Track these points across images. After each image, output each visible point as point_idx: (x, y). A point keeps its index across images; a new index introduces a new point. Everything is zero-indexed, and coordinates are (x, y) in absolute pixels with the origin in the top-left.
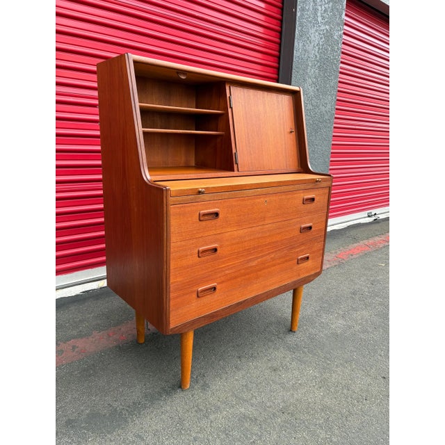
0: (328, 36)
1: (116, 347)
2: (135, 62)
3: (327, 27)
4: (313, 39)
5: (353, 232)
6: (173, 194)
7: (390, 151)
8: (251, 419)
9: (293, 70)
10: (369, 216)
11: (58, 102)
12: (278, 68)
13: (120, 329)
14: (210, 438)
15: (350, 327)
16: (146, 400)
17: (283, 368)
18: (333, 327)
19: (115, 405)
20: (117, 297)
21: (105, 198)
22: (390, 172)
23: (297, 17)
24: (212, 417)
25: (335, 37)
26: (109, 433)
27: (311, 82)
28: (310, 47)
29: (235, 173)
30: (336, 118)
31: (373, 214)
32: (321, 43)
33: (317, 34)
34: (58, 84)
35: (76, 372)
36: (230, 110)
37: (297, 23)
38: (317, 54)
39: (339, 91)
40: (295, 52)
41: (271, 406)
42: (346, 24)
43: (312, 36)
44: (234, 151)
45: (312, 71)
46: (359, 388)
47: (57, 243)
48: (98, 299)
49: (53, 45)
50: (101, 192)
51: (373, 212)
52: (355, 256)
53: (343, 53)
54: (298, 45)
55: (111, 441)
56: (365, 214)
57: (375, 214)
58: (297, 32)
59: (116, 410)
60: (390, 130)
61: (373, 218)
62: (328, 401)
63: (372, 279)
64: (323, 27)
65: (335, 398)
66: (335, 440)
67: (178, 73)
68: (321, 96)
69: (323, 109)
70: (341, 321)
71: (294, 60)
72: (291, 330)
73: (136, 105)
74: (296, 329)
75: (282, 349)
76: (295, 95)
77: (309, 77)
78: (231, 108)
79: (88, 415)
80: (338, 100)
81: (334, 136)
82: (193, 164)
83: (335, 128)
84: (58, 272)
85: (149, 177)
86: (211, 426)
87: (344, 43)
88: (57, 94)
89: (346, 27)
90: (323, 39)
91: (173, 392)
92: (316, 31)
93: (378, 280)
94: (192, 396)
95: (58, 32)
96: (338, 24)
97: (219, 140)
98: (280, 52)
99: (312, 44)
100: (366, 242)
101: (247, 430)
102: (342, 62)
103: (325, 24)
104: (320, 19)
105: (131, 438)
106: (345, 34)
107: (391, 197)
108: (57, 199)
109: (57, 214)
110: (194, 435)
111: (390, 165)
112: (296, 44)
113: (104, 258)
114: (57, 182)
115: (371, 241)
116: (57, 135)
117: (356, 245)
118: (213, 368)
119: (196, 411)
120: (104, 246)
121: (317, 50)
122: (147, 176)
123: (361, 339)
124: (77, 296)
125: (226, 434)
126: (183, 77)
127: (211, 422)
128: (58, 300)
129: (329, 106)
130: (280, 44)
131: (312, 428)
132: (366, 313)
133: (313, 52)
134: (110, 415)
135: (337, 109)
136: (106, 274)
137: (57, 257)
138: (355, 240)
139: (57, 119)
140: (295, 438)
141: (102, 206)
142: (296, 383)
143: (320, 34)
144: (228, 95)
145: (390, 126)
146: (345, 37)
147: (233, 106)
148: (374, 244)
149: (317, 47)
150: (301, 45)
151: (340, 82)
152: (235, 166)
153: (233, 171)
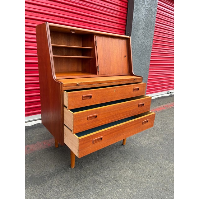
0: (150, 10)
1: (46, 149)
2: (50, 26)
3: (149, 6)
4: (142, 11)
5: (159, 101)
6: (64, 85)
7: (174, 64)
8: (99, 182)
9: (133, 27)
10: (168, 93)
11: (26, 41)
12: (126, 25)
13: (49, 141)
14: (80, 189)
15: (149, 144)
16: (55, 172)
17: (116, 161)
18: (142, 143)
19: (42, 173)
20: (45, 128)
21: (40, 84)
22: (174, 73)
23: (135, 2)
24: (82, 181)
25: (153, 11)
26: (38, 185)
27: (141, 32)
28: (141, 16)
29: (98, 75)
30: (153, 48)
31: (170, 92)
32: (146, 14)
33: (144, 9)
34: (26, 33)
35: (28, 159)
36: (95, 47)
37: (135, 4)
38: (144, 19)
39: (154, 36)
40: (133, 18)
41: (108, 177)
42: (158, 4)
43: (142, 10)
44: (97, 65)
45: (142, 27)
46: (149, 171)
47: (26, 103)
48: (41, 128)
49: (24, 16)
50: (38, 81)
51: (170, 91)
52: (158, 112)
53: (157, 18)
54: (135, 14)
55: (38, 189)
56: (166, 92)
57: (171, 92)
58: (134, 9)
59: (42, 176)
60: (174, 53)
61: (170, 94)
62: (133, 176)
63: (164, 122)
64: (147, 6)
65: (137, 175)
66: (133, 193)
67: (71, 30)
68: (146, 38)
69: (146, 44)
70: (146, 141)
71: (133, 22)
72: (123, 145)
73: (50, 45)
74: (125, 144)
75: (117, 152)
76: (128, 40)
77: (140, 29)
78: (96, 46)
79: (30, 177)
80: (154, 40)
81: (151, 57)
82: (81, 70)
83: (152, 53)
84: (26, 115)
85: (56, 78)
86: (81, 184)
87: (157, 13)
88: (26, 38)
89: (158, 6)
90: (147, 12)
91: (67, 169)
92: (144, 8)
93: (166, 123)
94: (75, 171)
95: (26, 10)
96: (155, 5)
97: (91, 60)
98: (127, 17)
99: (142, 14)
100: (164, 105)
101: (96, 187)
102: (156, 22)
103: (148, 5)
104: (146, 2)
105: (47, 187)
106: (158, 9)
107: (175, 85)
108: (26, 84)
109: (26, 90)
110: (73, 188)
111: (174, 70)
112: (134, 14)
113: (40, 111)
114: (26, 76)
115: (166, 105)
116: (26, 56)
117: (159, 106)
118: (86, 159)
119: (76, 178)
120: (40, 105)
121: (144, 17)
122: (55, 77)
123: (153, 149)
124: (32, 126)
125: (87, 188)
126: (73, 32)
127: (82, 183)
128: (26, 127)
129: (149, 43)
130: (127, 14)
131: (124, 187)
132: (157, 138)
133: (142, 17)
134: (39, 178)
135: (153, 44)
136: (41, 118)
137: (26, 109)
138: (159, 104)
139: (26, 49)
140: (116, 191)
141: (39, 88)
142: (121, 168)
143: (146, 9)
144: (95, 40)
145: (175, 51)
146: (158, 10)
147: (97, 45)
148: (168, 106)
149: (144, 16)
150: (136, 14)
151: (155, 31)
152: (98, 72)
153: (97, 74)
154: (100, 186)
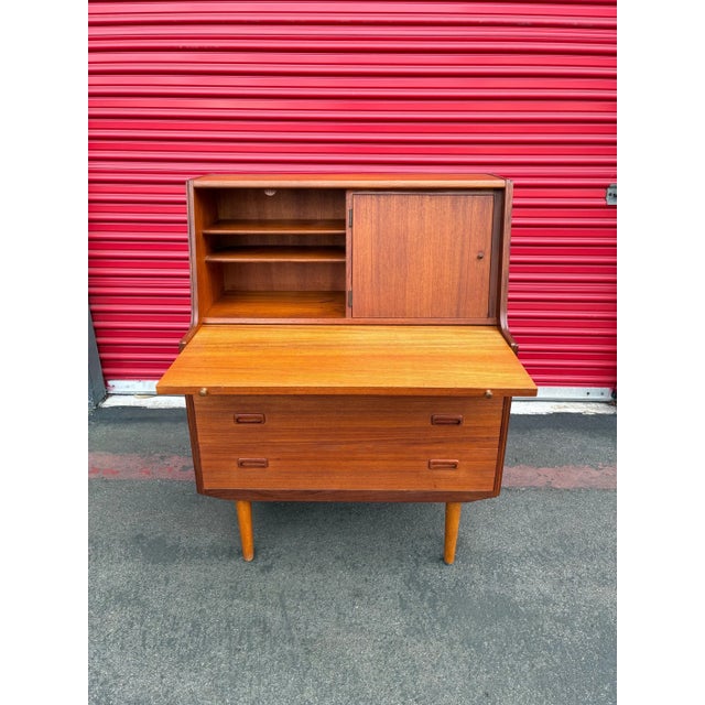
29: (348, 319)
36: (348, 230)
44: (348, 288)
76: (499, 194)
78: (351, 227)
126: (270, 194)
144: (348, 208)
147: (353, 224)
152: (348, 310)
153: (344, 316)
154: (258, 639)
